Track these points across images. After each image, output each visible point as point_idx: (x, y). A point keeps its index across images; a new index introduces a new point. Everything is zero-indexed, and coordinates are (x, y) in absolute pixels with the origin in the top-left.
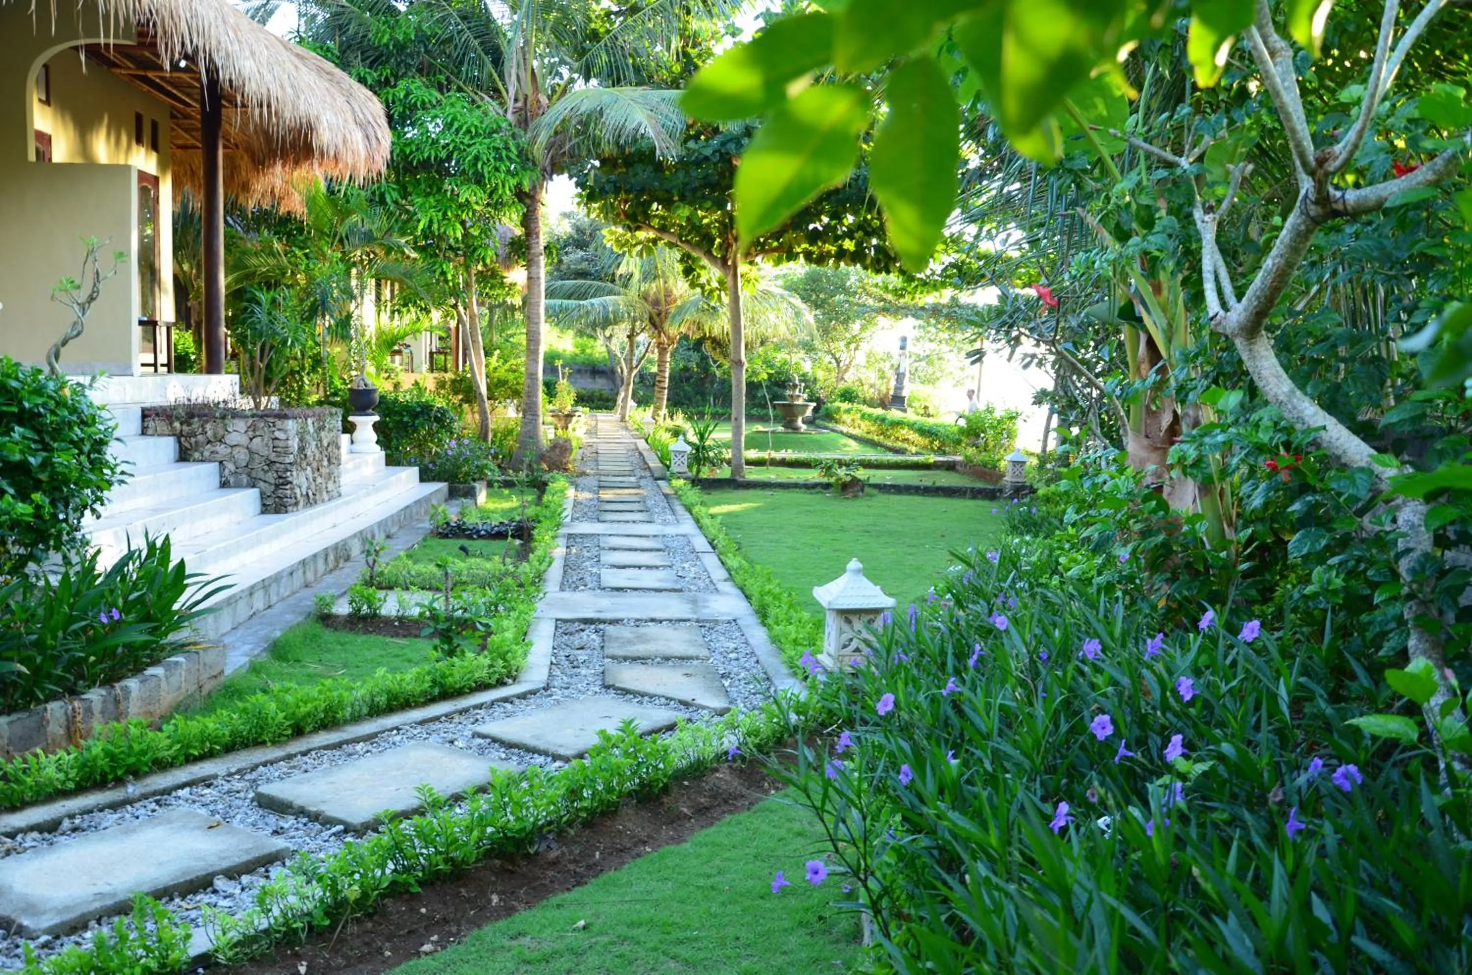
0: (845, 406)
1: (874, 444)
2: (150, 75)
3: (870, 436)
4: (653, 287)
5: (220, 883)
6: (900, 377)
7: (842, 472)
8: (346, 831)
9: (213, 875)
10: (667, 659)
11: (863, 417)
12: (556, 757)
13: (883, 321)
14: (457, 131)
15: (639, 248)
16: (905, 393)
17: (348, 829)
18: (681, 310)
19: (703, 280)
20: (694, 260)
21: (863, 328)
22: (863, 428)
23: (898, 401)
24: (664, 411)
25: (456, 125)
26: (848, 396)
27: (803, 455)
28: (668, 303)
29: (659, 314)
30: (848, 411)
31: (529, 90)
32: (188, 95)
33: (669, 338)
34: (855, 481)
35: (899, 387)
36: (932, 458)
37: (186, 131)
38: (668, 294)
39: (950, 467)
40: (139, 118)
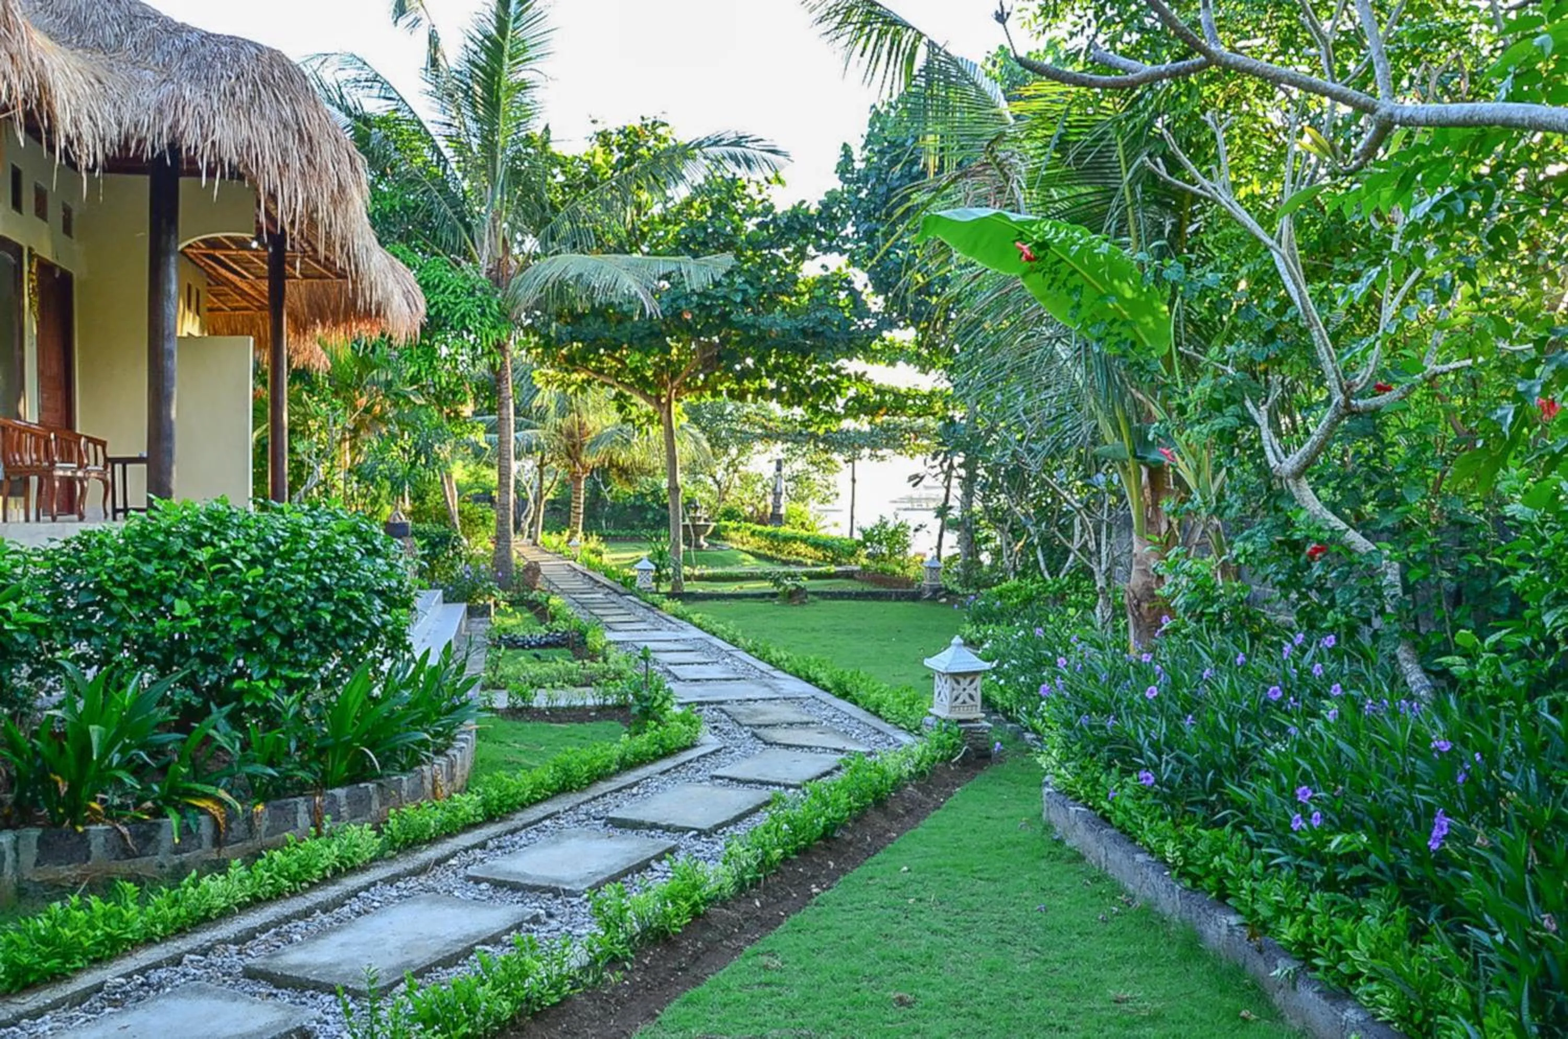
0: (732, 524)
1: (770, 559)
2: (218, 254)
3: (761, 551)
4: (565, 423)
5: (654, 864)
6: (777, 495)
7: (788, 582)
8: (699, 835)
9: (649, 860)
10: (791, 724)
11: (753, 534)
12: (787, 787)
13: (758, 446)
14: (443, 292)
15: (574, 387)
16: (782, 511)
17: (701, 833)
18: (596, 442)
19: (633, 416)
20: (627, 398)
21: (741, 452)
22: (754, 543)
23: (776, 518)
24: (580, 534)
25: (442, 286)
26: (730, 514)
27: (719, 570)
28: (582, 436)
29: (574, 446)
30: (737, 529)
31: (500, 254)
32: (246, 269)
33: (583, 466)
34: (800, 590)
35: (777, 506)
36: (833, 569)
37: (215, 295)
38: (582, 426)
39: (849, 575)
40: (189, 287)
